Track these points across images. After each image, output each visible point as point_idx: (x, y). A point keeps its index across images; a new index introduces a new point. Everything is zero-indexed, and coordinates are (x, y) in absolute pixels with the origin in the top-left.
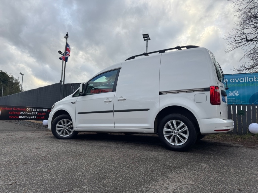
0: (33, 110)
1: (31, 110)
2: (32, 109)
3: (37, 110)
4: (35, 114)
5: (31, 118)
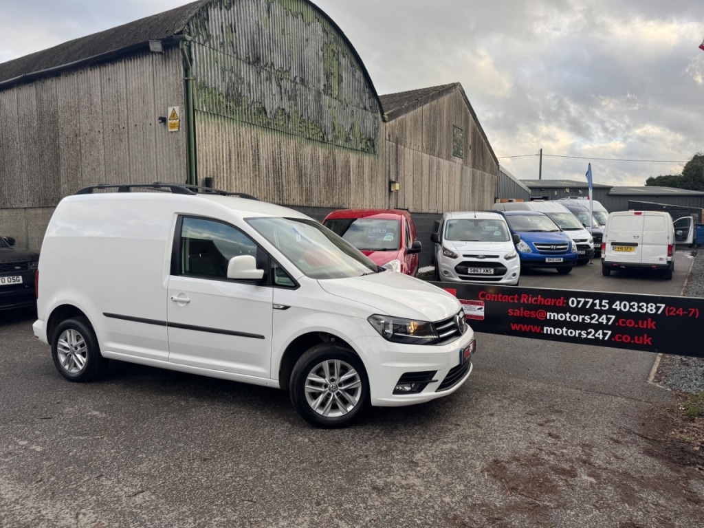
0: (594, 305)
1: (588, 307)
2: (591, 301)
3: (610, 304)
4: (605, 322)
5: (590, 337)
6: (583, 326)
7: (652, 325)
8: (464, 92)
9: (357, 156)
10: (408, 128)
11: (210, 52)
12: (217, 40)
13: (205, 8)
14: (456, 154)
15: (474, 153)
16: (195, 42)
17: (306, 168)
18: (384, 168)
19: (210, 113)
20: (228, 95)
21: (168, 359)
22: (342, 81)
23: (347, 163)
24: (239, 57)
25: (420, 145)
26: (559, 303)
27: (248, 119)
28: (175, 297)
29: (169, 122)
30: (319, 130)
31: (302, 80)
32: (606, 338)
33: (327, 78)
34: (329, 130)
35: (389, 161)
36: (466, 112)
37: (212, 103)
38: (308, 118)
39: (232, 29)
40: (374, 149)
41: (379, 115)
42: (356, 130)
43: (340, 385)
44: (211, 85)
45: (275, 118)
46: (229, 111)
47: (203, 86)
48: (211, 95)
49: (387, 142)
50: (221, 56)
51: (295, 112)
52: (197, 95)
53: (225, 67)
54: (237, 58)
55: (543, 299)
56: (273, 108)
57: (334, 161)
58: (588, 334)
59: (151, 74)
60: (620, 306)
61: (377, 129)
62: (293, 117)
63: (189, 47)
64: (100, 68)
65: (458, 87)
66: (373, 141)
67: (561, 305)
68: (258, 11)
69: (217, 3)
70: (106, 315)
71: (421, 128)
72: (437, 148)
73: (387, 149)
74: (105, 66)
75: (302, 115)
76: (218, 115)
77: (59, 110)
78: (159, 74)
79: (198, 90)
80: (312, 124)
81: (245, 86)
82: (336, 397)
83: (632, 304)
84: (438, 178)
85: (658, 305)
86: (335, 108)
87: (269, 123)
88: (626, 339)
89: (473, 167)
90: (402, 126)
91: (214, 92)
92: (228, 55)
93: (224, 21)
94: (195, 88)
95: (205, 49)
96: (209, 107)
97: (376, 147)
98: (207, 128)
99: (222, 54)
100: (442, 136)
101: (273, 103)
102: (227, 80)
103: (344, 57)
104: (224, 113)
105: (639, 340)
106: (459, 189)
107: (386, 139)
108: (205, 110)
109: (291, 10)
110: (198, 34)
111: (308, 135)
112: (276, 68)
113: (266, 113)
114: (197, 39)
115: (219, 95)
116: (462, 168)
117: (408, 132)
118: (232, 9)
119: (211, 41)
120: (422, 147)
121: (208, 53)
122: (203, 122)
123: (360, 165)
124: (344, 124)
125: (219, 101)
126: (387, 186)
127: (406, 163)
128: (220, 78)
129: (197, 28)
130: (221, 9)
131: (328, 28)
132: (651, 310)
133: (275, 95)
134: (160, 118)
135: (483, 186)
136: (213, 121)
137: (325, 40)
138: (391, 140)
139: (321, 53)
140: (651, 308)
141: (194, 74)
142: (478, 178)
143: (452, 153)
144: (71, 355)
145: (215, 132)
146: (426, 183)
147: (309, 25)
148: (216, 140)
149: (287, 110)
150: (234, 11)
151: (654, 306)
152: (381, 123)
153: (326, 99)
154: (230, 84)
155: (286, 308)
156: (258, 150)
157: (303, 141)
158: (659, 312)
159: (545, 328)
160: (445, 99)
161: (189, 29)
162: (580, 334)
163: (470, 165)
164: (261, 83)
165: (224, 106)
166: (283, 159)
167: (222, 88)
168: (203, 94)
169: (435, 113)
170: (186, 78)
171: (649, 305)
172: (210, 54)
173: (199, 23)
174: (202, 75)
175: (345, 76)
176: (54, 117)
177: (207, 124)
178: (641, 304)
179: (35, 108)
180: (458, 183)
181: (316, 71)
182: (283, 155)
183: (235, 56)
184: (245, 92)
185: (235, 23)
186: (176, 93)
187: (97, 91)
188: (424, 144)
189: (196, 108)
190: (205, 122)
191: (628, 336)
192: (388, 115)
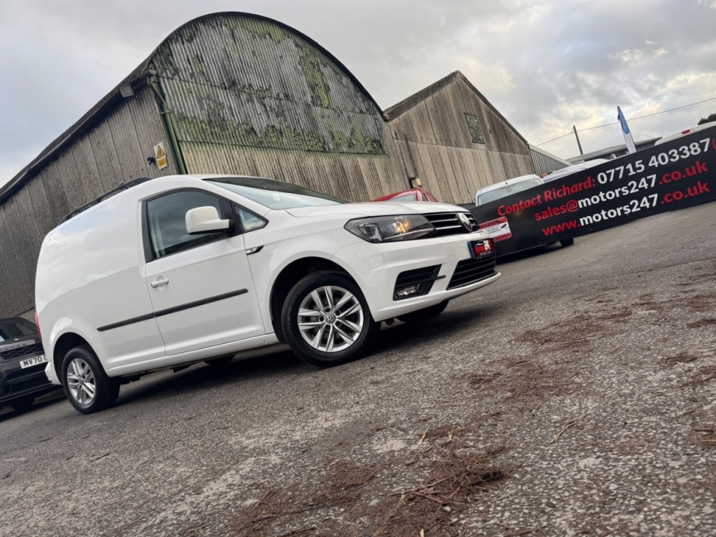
6: (622, 201)
7: (702, 168)
8: (466, 79)
9: (366, 160)
10: (415, 123)
11: (181, 84)
12: (186, 72)
13: (166, 45)
14: (476, 140)
15: (496, 136)
16: (163, 78)
17: (313, 179)
18: (399, 166)
19: (195, 142)
20: (210, 122)
21: (166, 353)
22: (329, 90)
23: (356, 168)
24: (213, 84)
25: (433, 137)
26: (587, 184)
27: (238, 141)
28: (154, 283)
29: (158, 160)
30: (317, 140)
31: (286, 96)
32: (654, 204)
33: (313, 90)
34: (328, 139)
35: (403, 159)
36: (474, 97)
37: (196, 132)
38: (303, 131)
39: (199, 59)
40: (382, 150)
41: (379, 116)
42: (358, 134)
43: (338, 313)
44: (191, 115)
45: (266, 135)
46: (215, 137)
47: (183, 118)
48: (192, 125)
49: (395, 141)
50: (194, 87)
51: (287, 127)
52: (178, 127)
53: (201, 96)
54: (211, 85)
55: (568, 188)
56: (262, 127)
57: (343, 169)
58: (631, 207)
59: (132, 122)
60: (657, 160)
61: (380, 130)
62: (287, 132)
63: (159, 83)
64: (89, 136)
65: (458, 75)
66: (379, 141)
67: (590, 186)
68: (222, 38)
69: (177, 38)
70: (101, 329)
71: (428, 121)
72: (453, 138)
73: (398, 148)
74: (92, 132)
75: (295, 129)
76: (204, 142)
77: (65, 190)
78: (139, 119)
79: (177, 122)
80: (308, 136)
81: (226, 110)
82: (336, 328)
83: (670, 153)
84: (463, 167)
85: (701, 142)
86: (329, 117)
87: (261, 142)
88: (678, 195)
89: (500, 150)
90: (408, 122)
91: (195, 121)
92: (200, 84)
93: (188, 53)
94: (174, 121)
95: (176, 81)
96: (193, 136)
97: (384, 147)
98: (196, 156)
99: (195, 85)
100: (455, 125)
101: (260, 122)
102: (206, 109)
103: (325, 66)
104: (210, 139)
105: (693, 192)
106: (490, 175)
107: (393, 138)
108: (189, 140)
109: (257, 33)
110: (165, 69)
111: (306, 148)
112: (255, 88)
113: (255, 133)
114: (164, 75)
115: (201, 123)
116: (487, 154)
117: (415, 128)
118: (195, 41)
119: (180, 73)
120: (436, 140)
121: (180, 85)
122: (190, 152)
123: (372, 167)
124: (343, 131)
125: (203, 129)
126: (408, 185)
127: (422, 158)
128: (198, 107)
129: (162, 64)
130: (183, 43)
131: (300, 42)
132: (696, 151)
133: (260, 114)
134: (149, 159)
135: (517, 168)
136: (201, 149)
137: (301, 54)
138: (399, 138)
139: (300, 68)
140: (694, 149)
141: (170, 107)
142: (509, 161)
143: (471, 140)
144: (81, 387)
145: (206, 160)
146: (450, 174)
147: (279, 43)
148: (208, 167)
149: (278, 126)
150: (197, 43)
151: (697, 144)
152: (384, 124)
153: (317, 111)
154: (210, 111)
155: (259, 249)
156: (256, 170)
157: (303, 154)
158: (706, 150)
159: (581, 220)
160: (447, 89)
161: (155, 67)
162: (622, 211)
163: (496, 149)
164: (243, 106)
165: (209, 133)
166: (286, 174)
167: (203, 116)
168: (184, 125)
169: (441, 105)
170: (162, 113)
171: (691, 146)
172: (182, 86)
173: (163, 60)
174: (178, 107)
175: (330, 84)
176: (63, 199)
177: (195, 153)
178: (681, 150)
179: (45, 198)
180: (487, 169)
181: (299, 85)
182: (284, 171)
183: (209, 84)
184: (228, 116)
185: (201, 54)
186: (157, 131)
187: (91, 159)
188: (437, 136)
189: (180, 139)
190: (192, 151)
191: (678, 192)
192: (388, 114)
